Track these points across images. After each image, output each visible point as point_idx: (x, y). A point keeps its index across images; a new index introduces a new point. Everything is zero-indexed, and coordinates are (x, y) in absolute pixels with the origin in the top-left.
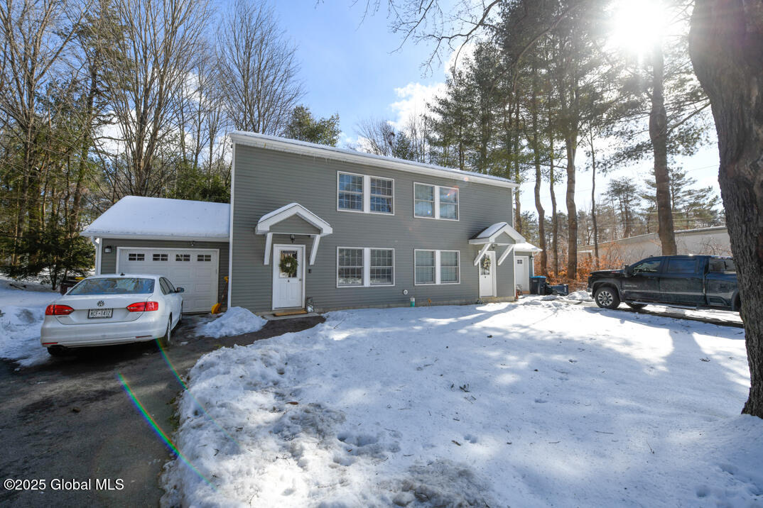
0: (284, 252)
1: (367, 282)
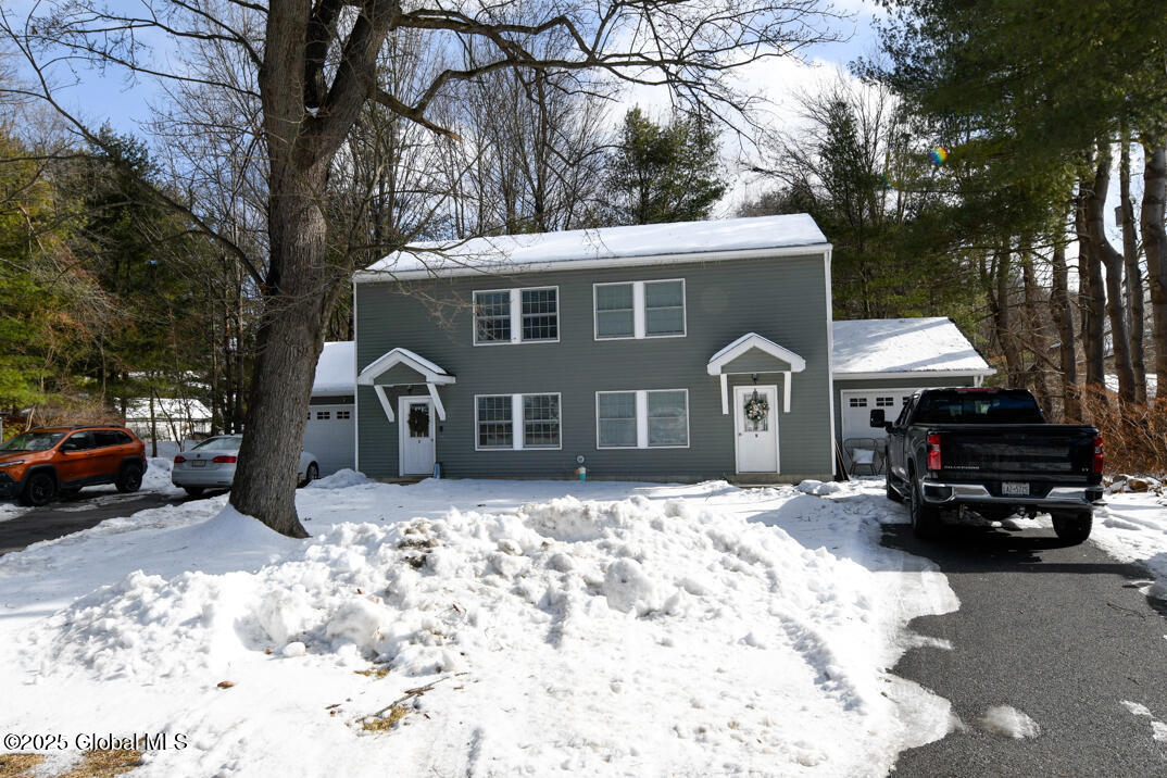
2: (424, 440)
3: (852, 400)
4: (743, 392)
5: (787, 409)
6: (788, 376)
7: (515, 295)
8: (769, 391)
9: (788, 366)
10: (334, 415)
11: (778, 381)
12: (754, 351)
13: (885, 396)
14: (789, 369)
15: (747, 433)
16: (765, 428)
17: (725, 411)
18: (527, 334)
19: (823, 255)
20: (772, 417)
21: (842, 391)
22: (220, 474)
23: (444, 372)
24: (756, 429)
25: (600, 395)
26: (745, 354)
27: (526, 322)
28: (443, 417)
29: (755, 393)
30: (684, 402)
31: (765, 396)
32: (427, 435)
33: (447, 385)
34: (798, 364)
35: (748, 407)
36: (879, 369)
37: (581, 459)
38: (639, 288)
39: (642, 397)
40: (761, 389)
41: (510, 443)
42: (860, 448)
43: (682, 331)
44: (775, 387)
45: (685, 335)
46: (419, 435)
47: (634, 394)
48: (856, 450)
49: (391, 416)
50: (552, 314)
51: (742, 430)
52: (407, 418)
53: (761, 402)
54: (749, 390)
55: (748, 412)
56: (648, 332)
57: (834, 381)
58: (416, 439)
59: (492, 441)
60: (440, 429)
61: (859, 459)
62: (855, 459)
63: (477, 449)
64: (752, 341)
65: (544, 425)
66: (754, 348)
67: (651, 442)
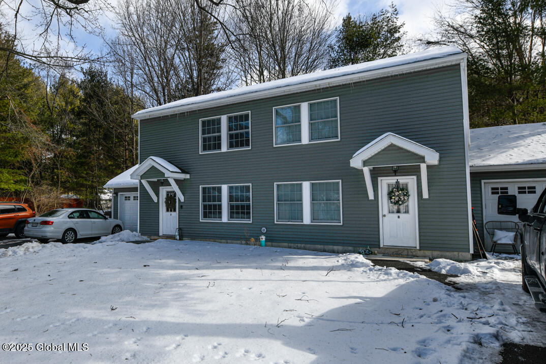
0: (168, 192)
1: (225, 218)
2: (173, 214)
3: (493, 189)
4: (385, 182)
5: (426, 195)
6: (423, 167)
7: (224, 119)
8: (410, 181)
9: (422, 159)
10: (132, 198)
11: (416, 171)
12: (392, 147)
13: (526, 185)
14: (424, 162)
15: (391, 215)
16: (407, 212)
17: (371, 197)
18: (231, 145)
19: (459, 65)
20: (413, 202)
21: (483, 181)
22: (45, 232)
23: (180, 171)
24: (398, 212)
25: (278, 185)
26: (383, 150)
27: (231, 137)
28: (182, 199)
29: (397, 182)
30: (338, 190)
31: (407, 185)
32: (175, 211)
33: (185, 179)
34: (432, 157)
35: (390, 194)
36: (520, 161)
37: (264, 230)
38: (305, 107)
39: (306, 186)
40: (403, 180)
41: (220, 217)
42: (501, 229)
43: (337, 137)
44: (415, 177)
45: (339, 140)
46: (171, 211)
47: (301, 184)
48: (496, 230)
49: (155, 199)
50: (247, 130)
51: (386, 212)
52: (164, 200)
53: (402, 190)
54: (392, 180)
55: (391, 198)
56: (311, 139)
57: (471, 173)
58: (169, 213)
59: (210, 215)
60: (181, 207)
61: (500, 239)
62: (495, 239)
63: (201, 221)
64: (389, 139)
65: (241, 206)
66: (392, 145)
67: (313, 218)
